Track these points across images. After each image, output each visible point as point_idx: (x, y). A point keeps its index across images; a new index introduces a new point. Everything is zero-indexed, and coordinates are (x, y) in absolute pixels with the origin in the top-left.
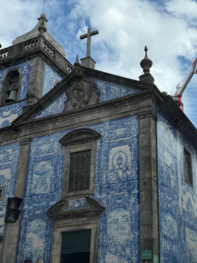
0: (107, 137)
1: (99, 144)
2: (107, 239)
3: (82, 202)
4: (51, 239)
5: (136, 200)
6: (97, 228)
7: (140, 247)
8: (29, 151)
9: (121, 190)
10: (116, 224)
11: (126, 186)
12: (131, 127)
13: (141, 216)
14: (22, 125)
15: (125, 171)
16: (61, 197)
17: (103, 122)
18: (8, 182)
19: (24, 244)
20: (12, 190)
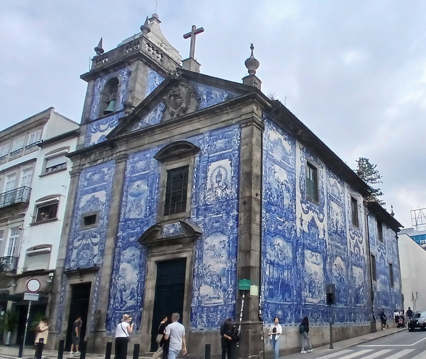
0: (206, 150)
1: (197, 159)
2: (202, 269)
3: (178, 227)
4: (145, 269)
5: (234, 222)
6: (192, 256)
7: (236, 277)
8: (125, 170)
9: (219, 212)
10: (213, 250)
11: (225, 207)
12: (232, 138)
13: (239, 242)
14: (117, 140)
15: (224, 189)
16: (156, 222)
17: (202, 134)
18: (103, 205)
19: (118, 275)
20: (106, 215)
